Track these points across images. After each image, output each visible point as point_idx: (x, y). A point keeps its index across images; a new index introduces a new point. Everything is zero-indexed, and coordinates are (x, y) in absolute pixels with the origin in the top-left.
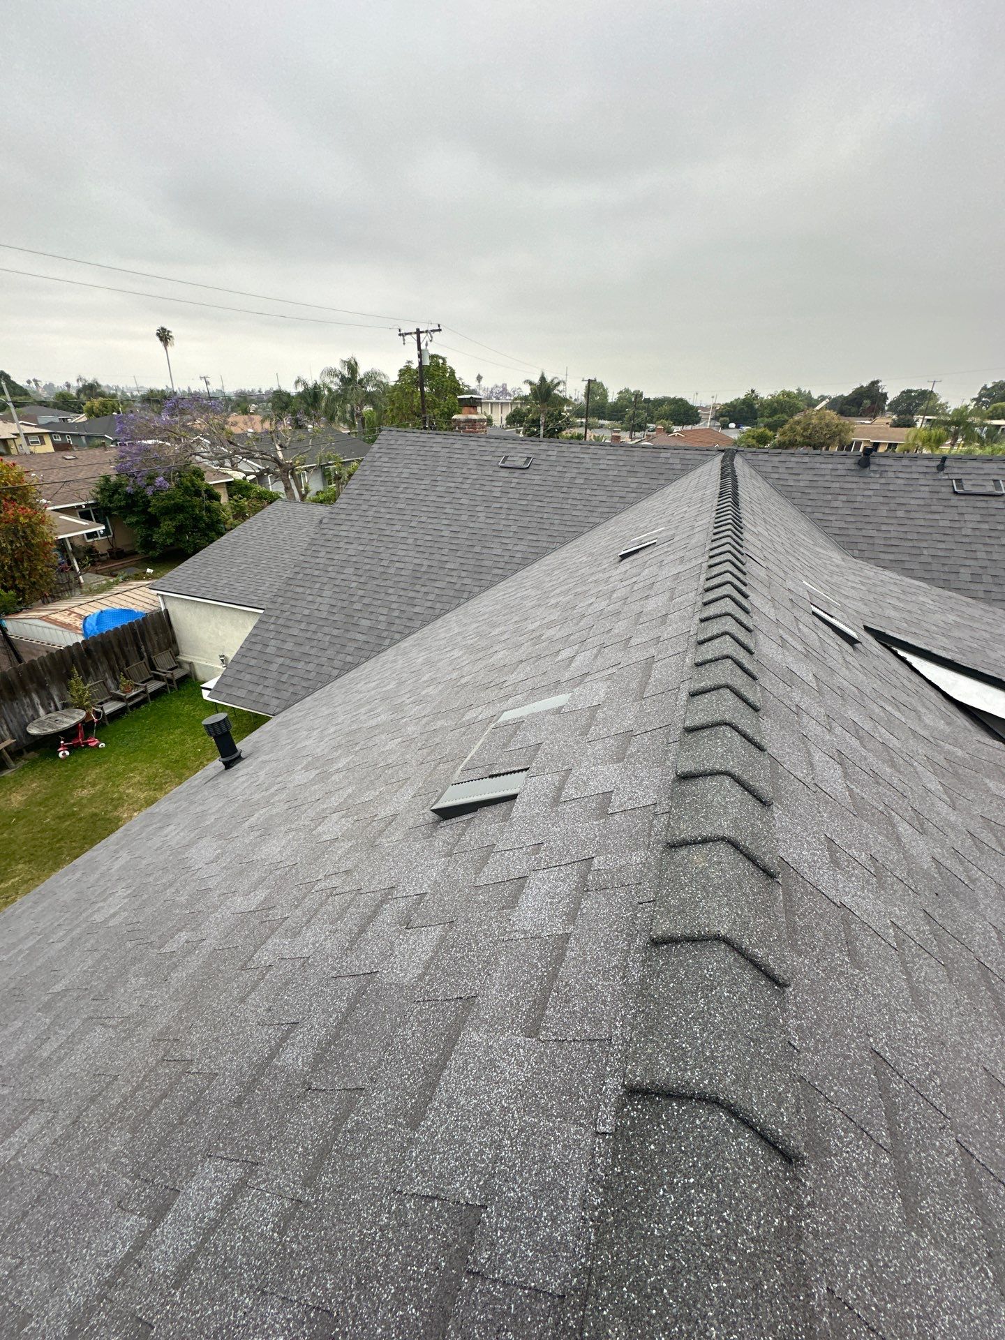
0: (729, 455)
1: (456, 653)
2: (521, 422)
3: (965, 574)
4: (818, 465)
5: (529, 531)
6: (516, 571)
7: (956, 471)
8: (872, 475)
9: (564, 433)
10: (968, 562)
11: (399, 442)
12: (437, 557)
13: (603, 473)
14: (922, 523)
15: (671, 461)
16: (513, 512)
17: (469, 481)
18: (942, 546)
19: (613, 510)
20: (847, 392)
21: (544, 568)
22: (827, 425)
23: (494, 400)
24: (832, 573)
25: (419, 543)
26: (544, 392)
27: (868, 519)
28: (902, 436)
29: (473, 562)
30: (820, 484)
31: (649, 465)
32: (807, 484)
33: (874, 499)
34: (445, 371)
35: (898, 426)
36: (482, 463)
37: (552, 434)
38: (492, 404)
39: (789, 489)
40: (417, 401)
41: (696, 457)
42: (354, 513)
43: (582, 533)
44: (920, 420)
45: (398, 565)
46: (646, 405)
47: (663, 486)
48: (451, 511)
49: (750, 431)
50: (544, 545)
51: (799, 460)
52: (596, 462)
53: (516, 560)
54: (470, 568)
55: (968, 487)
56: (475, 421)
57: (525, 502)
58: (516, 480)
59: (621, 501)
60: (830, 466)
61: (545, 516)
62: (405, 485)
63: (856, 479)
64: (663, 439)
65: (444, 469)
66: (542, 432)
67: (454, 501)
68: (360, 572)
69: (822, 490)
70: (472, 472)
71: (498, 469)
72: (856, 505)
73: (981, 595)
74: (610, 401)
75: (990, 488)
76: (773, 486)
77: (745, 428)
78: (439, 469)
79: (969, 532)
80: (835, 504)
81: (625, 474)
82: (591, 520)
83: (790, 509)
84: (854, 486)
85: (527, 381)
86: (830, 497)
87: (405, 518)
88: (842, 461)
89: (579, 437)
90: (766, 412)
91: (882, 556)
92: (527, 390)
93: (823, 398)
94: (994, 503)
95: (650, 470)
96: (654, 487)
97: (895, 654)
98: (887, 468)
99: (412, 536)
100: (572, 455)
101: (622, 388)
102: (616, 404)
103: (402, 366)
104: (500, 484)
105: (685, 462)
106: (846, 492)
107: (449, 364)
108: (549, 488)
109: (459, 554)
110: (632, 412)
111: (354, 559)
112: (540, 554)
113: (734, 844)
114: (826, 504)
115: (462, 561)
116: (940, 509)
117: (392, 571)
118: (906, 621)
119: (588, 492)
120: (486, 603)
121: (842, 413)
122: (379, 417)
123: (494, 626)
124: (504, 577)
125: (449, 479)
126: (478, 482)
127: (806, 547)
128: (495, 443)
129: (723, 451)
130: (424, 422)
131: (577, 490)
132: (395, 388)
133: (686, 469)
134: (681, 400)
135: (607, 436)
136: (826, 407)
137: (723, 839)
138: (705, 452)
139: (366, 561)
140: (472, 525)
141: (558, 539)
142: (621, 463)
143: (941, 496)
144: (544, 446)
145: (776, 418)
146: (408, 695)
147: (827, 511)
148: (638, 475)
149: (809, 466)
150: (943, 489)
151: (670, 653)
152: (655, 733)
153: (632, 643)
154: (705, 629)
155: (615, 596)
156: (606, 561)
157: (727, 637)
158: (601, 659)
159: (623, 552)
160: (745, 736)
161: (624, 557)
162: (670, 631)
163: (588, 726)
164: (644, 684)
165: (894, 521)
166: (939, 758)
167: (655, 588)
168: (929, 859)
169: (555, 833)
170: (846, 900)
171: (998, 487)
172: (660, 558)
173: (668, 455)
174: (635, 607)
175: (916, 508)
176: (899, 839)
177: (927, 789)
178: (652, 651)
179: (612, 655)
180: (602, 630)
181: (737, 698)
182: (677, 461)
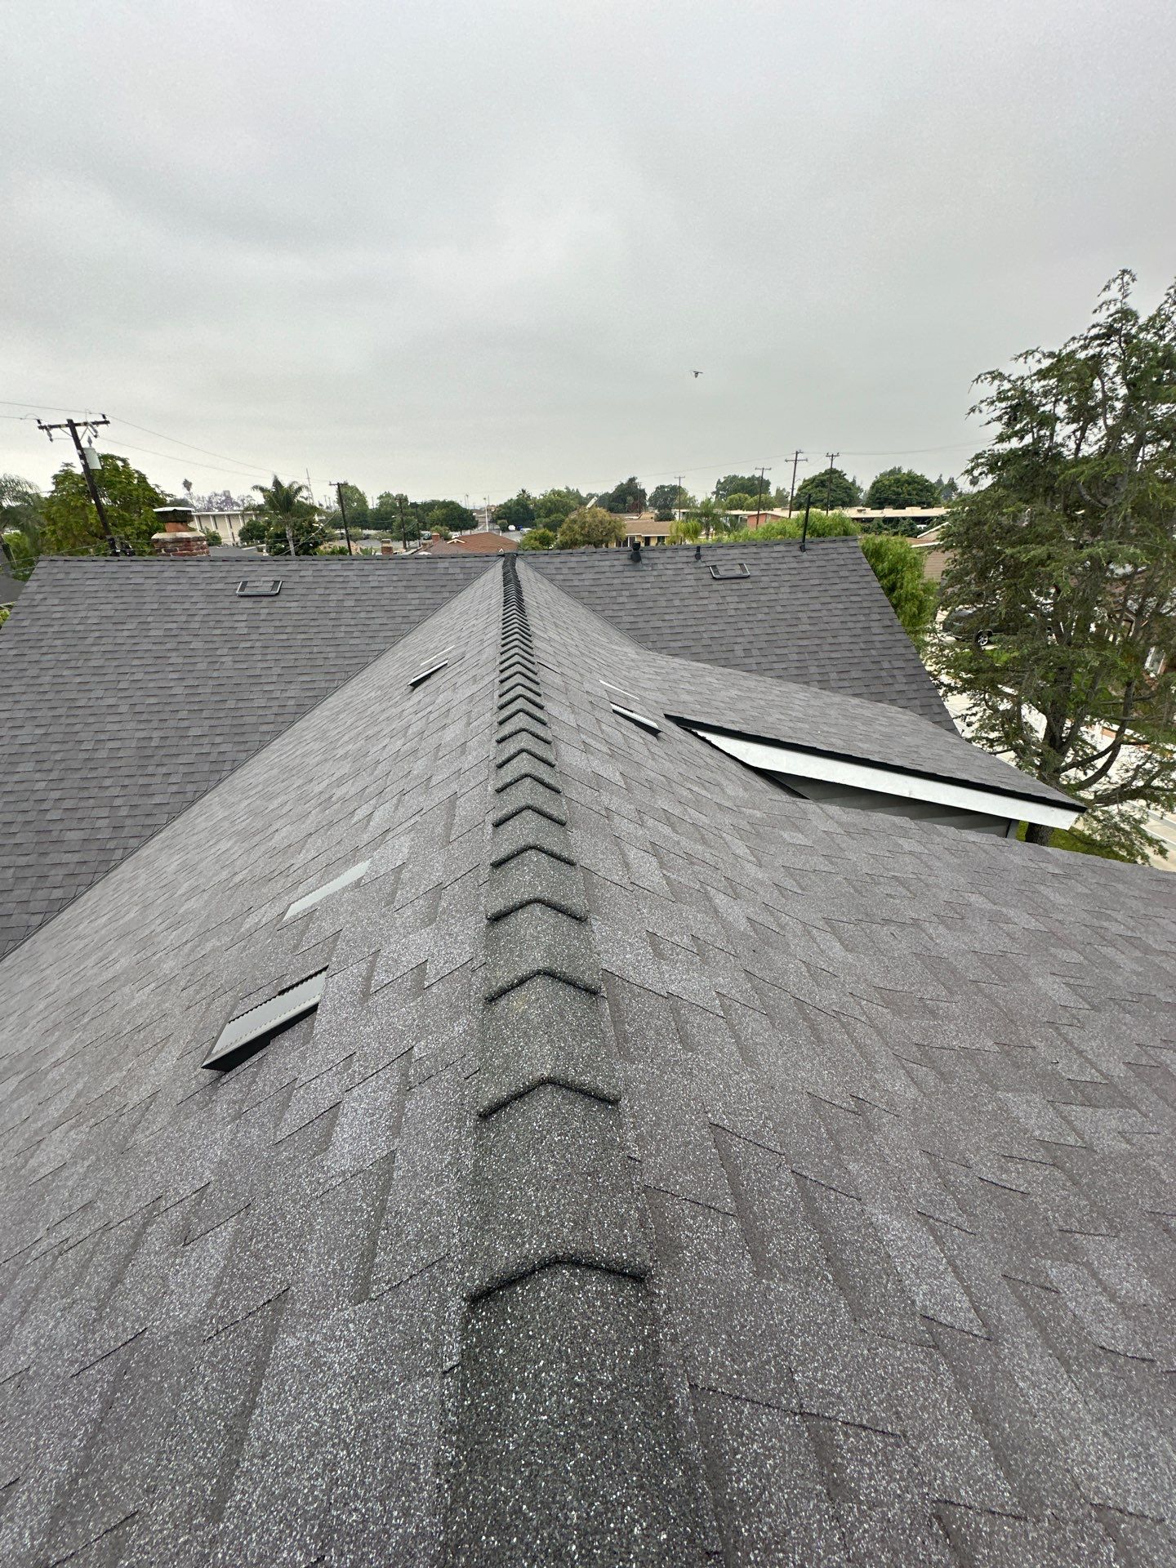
0: (510, 559)
1: (224, 845)
2: (261, 538)
3: (739, 650)
4: (597, 563)
5: (298, 671)
6: (293, 723)
7: (710, 558)
8: (643, 568)
9: (321, 548)
10: (739, 640)
11: (72, 576)
12: (172, 723)
13: (376, 591)
14: (696, 609)
15: (451, 571)
16: (269, 651)
17: (197, 618)
18: (714, 628)
19: (398, 633)
20: (611, 489)
21: (327, 713)
22: (601, 522)
23: (217, 512)
24: (629, 669)
25: (138, 709)
26: (282, 499)
27: (653, 611)
28: (665, 529)
29: (228, 722)
30: (602, 581)
31: (427, 577)
32: (592, 582)
33: (652, 591)
34: (130, 475)
35: (661, 520)
36: (211, 593)
37: (307, 549)
38: (214, 517)
39: (577, 589)
40: (93, 517)
41: (477, 564)
42: (16, 682)
43: (367, 665)
44: (678, 514)
45: (111, 745)
46: (414, 510)
47: (447, 600)
48: (180, 660)
49: (530, 532)
50: (323, 685)
51: (581, 559)
52: (364, 579)
53: (287, 710)
54: (226, 730)
55: (723, 573)
56: (188, 540)
57: (285, 637)
58: (266, 611)
59: (405, 620)
60: (607, 563)
61: (315, 650)
62: (97, 634)
63: (633, 574)
64: (442, 548)
65: (155, 606)
66: (292, 548)
67: (181, 646)
68: (46, 766)
69: (606, 587)
70: (199, 606)
71: (236, 599)
72: (639, 599)
73: (755, 667)
74: (370, 507)
75: (738, 572)
76: (561, 588)
77: (526, 530)
78: (147, 606)
79: (733, 612)
80: (621, 600)
81: (402, 590)
82: (373, 647)
83: (582, 610)
84: (633, 580)
85: (256, 487)
86: (614, 594)
87: (107, 678)
88: (617, 556)
89: (342, 551)
90: (542, 512)
91: (672, 644)
92: (259, 499)
93: (591, 496)
94: (745, 585)
95: (430, 584)
96: (439, 601)
97: (696, 735)
98: (656, 561)
99: (123, 701)
100: (334, 574)
101: (382, 492)
102: (378, 510)
103: (57, 469)
104: (244, 617)
105: (467, 571)
106: (627, 587)
107: (133, 466)
108: (312, 617)
109: (205, 714)
110: (399, 519)
111: (32, 749)
112: (319, 697)
113: (550, 974)
114: (613, 600)
115: (213, 722)
116: (706, 594)
117: (103, 754)
118: (700, 703)
119: (363, 615)
120: (258, 771)
121: (611, 510)
122: (34, 543)
123: (271, 797)
124: (278, 734)
125: (169, 619)
126: (212, 618)
127: (602, 647)
128: (226, 567)
129: (502, 555)
130: (113, 546)
131: (349, 615)
132: (51, 500)
133: (469, 578)
134: (452, 503)
135: (376, 548)
136: (597, 505)
137: (538, 973)
138: (486, 558)
139: (54, 748)
140: (215, 674)
141: (337, 676)
142: (395, 578)
143: (703, 582)
144: (294, 565)
145: (553, 517)
146: (159, 921)
147: (616, 607)
148: (418, 590)
149: (589, 563)
150: (705, 576)
151: (472, 784)
152: (465, 878)
153: (434, 782)
154: (502, 751)
155: (410, 731)
156: (397, 693)
157: (524, 755)
158: (401, 810)
159: (413, 680)
160: (552, 855)
161: (415, 685)
162: (470, 759)
163: (394, 893)
164: (449, 827)
165: (674, 610)
166: (744, 824)
167: (451, 715)
168: (744, 920)
169: (368, 1035)
170: (673, 988)
171: (744, 570)
172: (453, 681)
173: (447, 565)
174: (433, 741)
175: (687, 596)
176: (716, 911)
177: (736, 856)
178: (455, 787)
179: (413, 802)
180: (400, 774)
181: (541, 817)
182: (458, 571)
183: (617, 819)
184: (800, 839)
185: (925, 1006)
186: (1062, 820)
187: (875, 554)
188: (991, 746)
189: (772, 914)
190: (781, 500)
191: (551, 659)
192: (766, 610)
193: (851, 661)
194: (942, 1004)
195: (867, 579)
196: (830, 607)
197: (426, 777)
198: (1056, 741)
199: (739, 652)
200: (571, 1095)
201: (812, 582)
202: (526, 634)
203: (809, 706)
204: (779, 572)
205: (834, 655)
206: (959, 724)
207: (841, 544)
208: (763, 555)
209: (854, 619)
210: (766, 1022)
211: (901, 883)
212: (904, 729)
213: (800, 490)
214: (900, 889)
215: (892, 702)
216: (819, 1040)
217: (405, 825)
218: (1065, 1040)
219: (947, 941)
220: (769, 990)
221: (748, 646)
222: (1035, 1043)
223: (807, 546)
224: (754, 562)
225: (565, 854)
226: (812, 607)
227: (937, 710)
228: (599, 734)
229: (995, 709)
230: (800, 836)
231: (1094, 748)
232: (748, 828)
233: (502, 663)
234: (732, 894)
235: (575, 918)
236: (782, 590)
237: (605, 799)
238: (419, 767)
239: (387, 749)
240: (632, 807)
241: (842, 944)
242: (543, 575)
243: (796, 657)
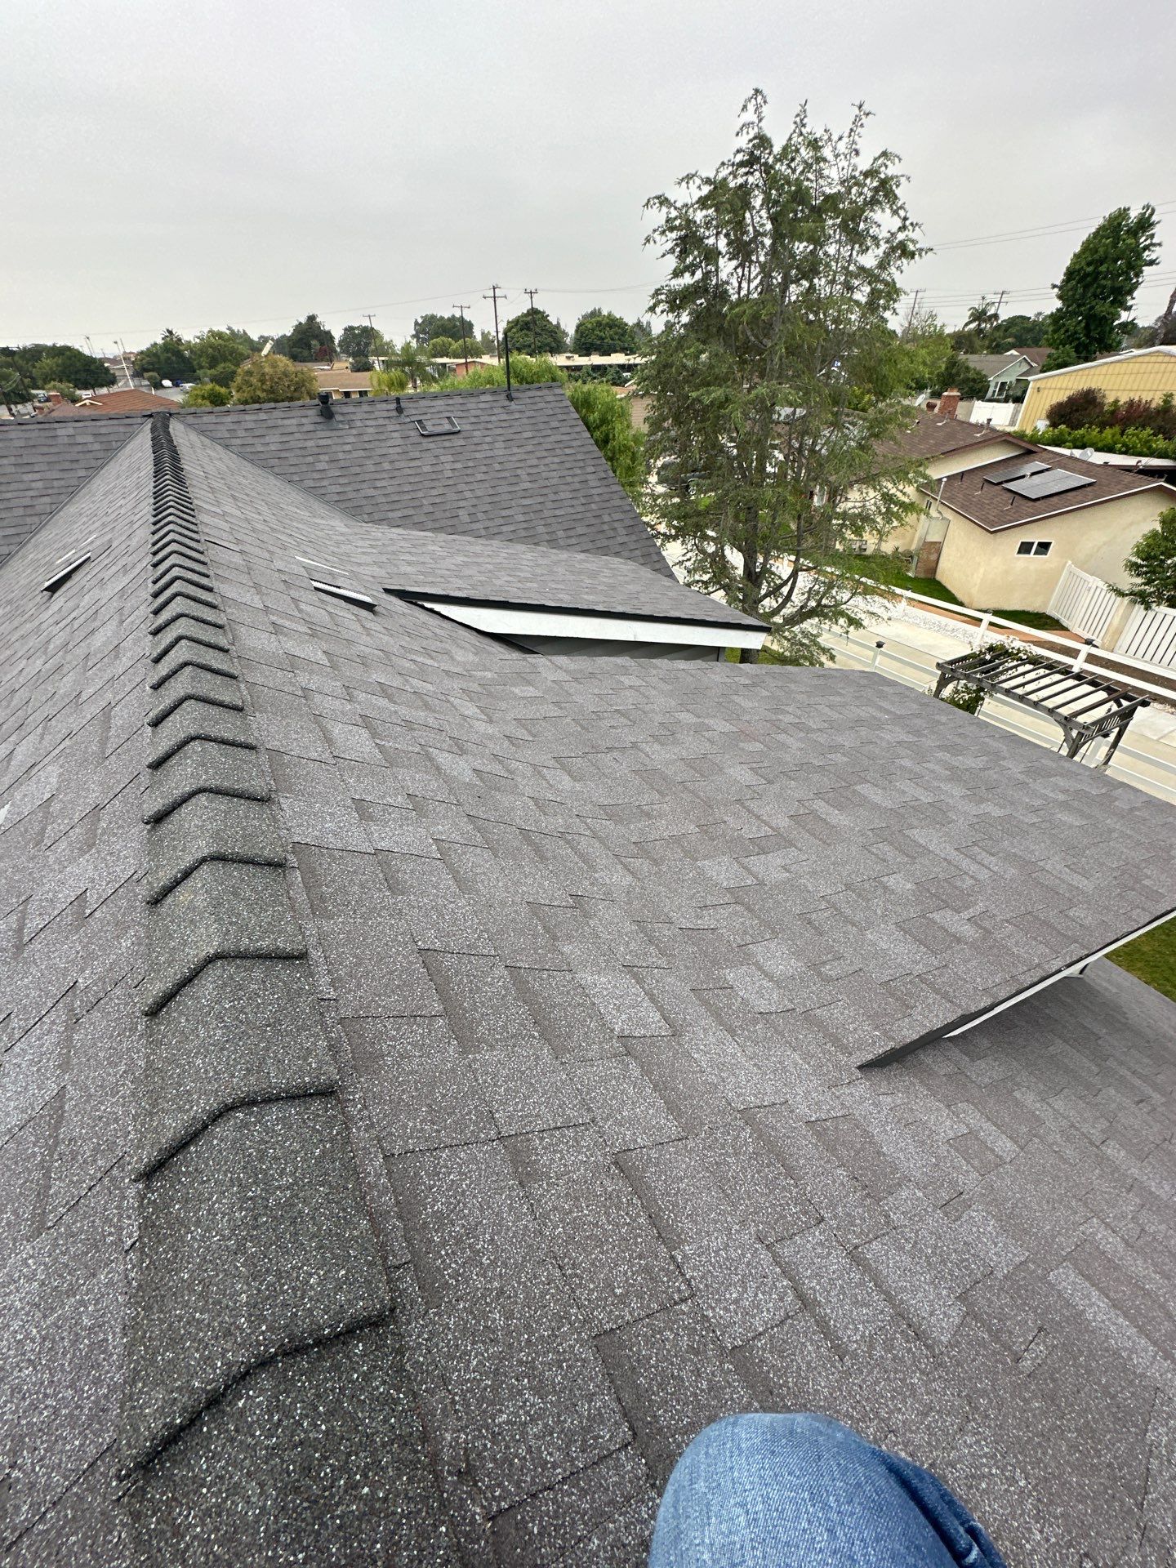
0: (161, 421)
3: (464, 516)
4: (280, 422)
7: (413, 412)
8: (341, 426)
10: (462, 504)
14: (409, 472)
15: (79, 439)
18: (434, 492)
20: (287, 331)
24: (338, 544)
27: (360, 478)
30: (293, 444)
31: (45, 450)
32: (280, 447)
33: (356, 454)
35: (358, 371)
39: (263, 456)
41: (116, 429)
44: (376, 362)
47: (88, 479)
49: (194, 389)
51: (254, 417)
55: (430, 429)
59: (29, 511)
60: (294, 421)
63: (328, 434)
69: (299, 452)
72: (342, 464)
73: (483, 532)
75: (447, 427)
76: (240, 455)
77: (187, 386)
79: (449, 473)
80: (321, 466)
81: (12, 469)
83: (272, 480)
84: (329, 442)
86: (310, 459)
88: (303, 413)
91: (390, 515)
94: (458, 441)
95: (53, 459)
96: (74, 482)
97: (422, 607)
98: (353, 417)
105: (103, 439)
106: (324, 451)
114: (310, 468)
116: (417, 455)
118: (421, 573)
121: (294, 357)
127: (303, 521)
129: (151, 416)
133: (110, 450)
137: (204, 860)
138: (129, 420)
143: (411, 440)
145: (220, 368)
147: (316, 476)
148: (36, 468)
149: (270, 423)
150: (412, 433)
151: (127, 689)
152: (125, 791)
153: (84, 697)
154: (159, 642)
155: (51, 646)
156: (31, 605)
157: (183, 642)
158: (48, 738)
159: (47, 584)
160: (224, 742)
161: (53, 588)
162: (126, 661)
163: (44, 829)
164: (104, 742)
165: (385, 475)
166: (475, 687)
167: (100, 617)
168: (470, 772)
169: (27, 987)
170: (382, 845)
171: (452, 423)
172: (100, 576)
173: (71, 431)
174: (81, 651)
175: (396, 457)
176: (438, 769)
177: (464, 717)
178: (109, 696)
179: (60, 727)
180: (44, 699)
181: (207, 706)
182: (90, 439)
183: (318, 698)
184: (530, 691)
185: (642, 811)
186: (754, 641)
187: (583, 405)
188: (706, 588)
189: (501, 762)
190: (487, 346)
191: (225, 536)
192: (484, 469)
193: (574, 517)
194: (655, 807)
195: (578, 429)
196: (546, 461)
197: (75, 694)
198: (753, 576)
199: (465, 518)
200: (247, 963)
201: (526, 435)
202: (187, 507)
203: (538, 565)
204: (490, 426)
205: (558, 512)
206: (676, 570)
207: (546, 392)
208: (470, 406)
209: (571, 473)
210: (487, 854)
211: (623, 715)
212: (626, 579)
213: (505, 334)
214: (622, 719)
215: (617, 554)
216: (543, 858)
217: (53, 754)
218: (748, 810)
219: (660, 755)
220: (494, 827)
221: (473, 510)
222: (726, 818)
223: (514, 395)
224: (462, 414)
225: (242, 739)
226: (529, 463)
227: (655, 558)
228: (296, 614)
229: (703, 552)
230: (531, 689)
231: (780, 577)
232: (479, 689)
233: (154, 544)
234: (455, 749)
235: (255, 799)
236: (497, 445)
237: (303, 679)
238: (66, 685)
239: (24, 673)
240: (338, 684)
241: (571, 776)
242: (213, 439)
243: (521, 518)
